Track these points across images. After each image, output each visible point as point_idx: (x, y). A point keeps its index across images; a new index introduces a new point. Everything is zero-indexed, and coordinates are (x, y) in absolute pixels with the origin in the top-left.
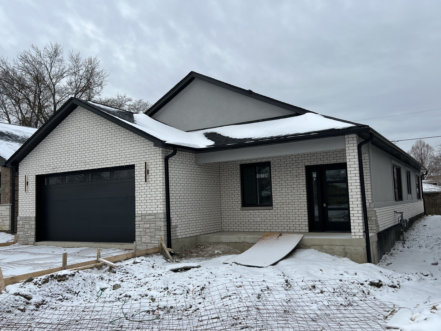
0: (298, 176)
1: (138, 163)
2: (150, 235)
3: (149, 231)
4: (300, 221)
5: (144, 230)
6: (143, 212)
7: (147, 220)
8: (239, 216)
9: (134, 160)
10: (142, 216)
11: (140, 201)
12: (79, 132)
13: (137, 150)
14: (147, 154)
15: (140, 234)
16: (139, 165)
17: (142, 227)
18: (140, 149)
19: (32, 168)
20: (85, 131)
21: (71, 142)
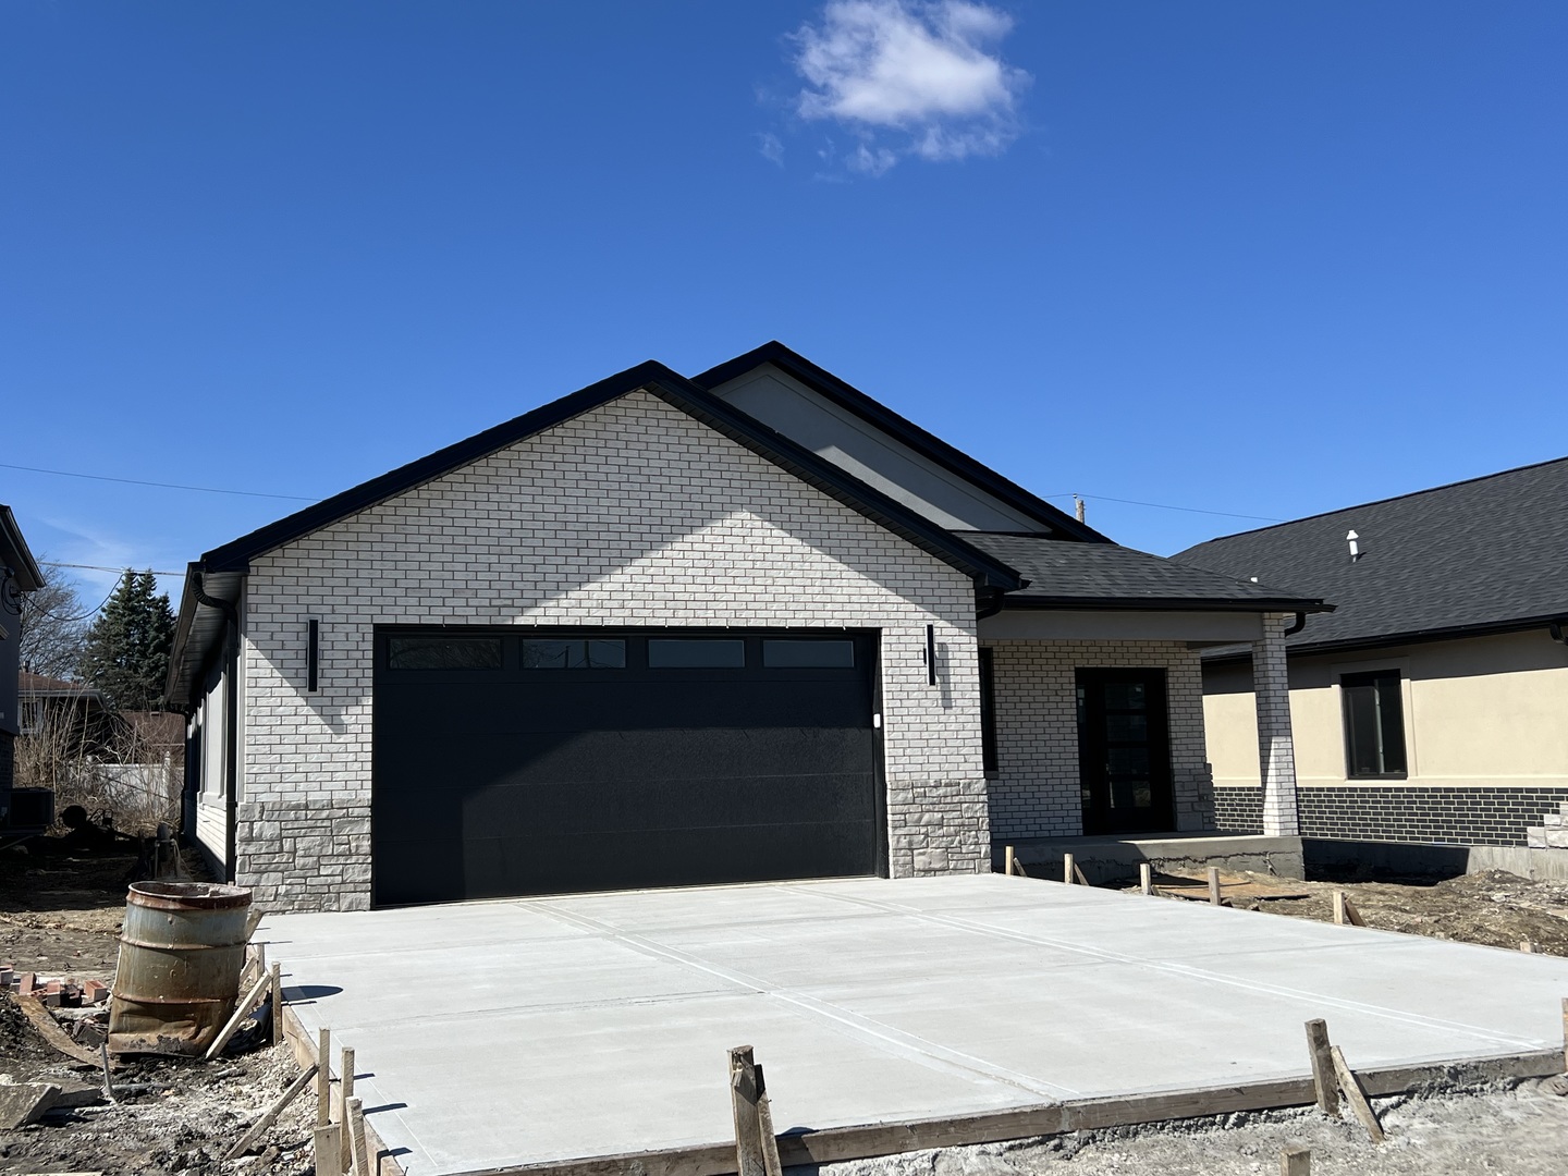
0: (1059, 693)
1: (894, 623)
3: (938, 832)
4: (1065, 807)
5: (923, 830)
6: (916, 776)
7: (933, 800)
9: (880, 615)
10: (912, 789)
11: (906, 743)
12: (637, 487)
13: (889, 583)
14: (927, 600)
15: (910, 843)
16: (902, 631)
17: (916, 822)
18: (900, 584)
19: (353, 591)
20: (667, 488)
21: (594, 518)
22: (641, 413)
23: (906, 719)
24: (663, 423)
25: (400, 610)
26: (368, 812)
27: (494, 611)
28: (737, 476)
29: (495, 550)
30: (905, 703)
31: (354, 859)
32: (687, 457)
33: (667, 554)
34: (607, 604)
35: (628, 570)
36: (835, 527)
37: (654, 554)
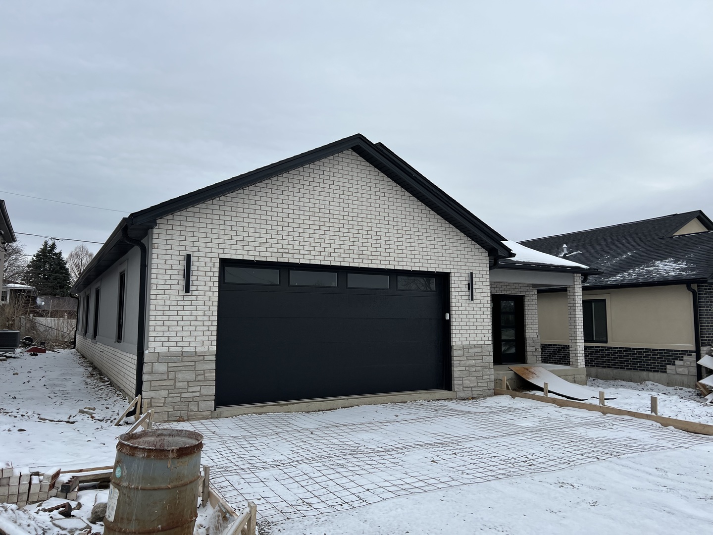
1: (456, 271)
2: (476, 375)
3: (473, 369)
5: (467, 368)
6: (464, 343)
7: (471, 354)
9: (450, 267)
10: (463, 349)
12: (347, 197)
15: (462, 374)
16: (459, 275)
17: (464, 364)
19: (209, 240)
20: (361, 199)
21: (327, 211)
22: (350, 161)
23: (461, 316)
24: (359, 167)
25: (233, 252)
26: (214, 358)
27: (280, 255)
28: (391, 195)
29: (280, 223)
30: (461, 309)
34: (333, 255)
36: (432, 224)
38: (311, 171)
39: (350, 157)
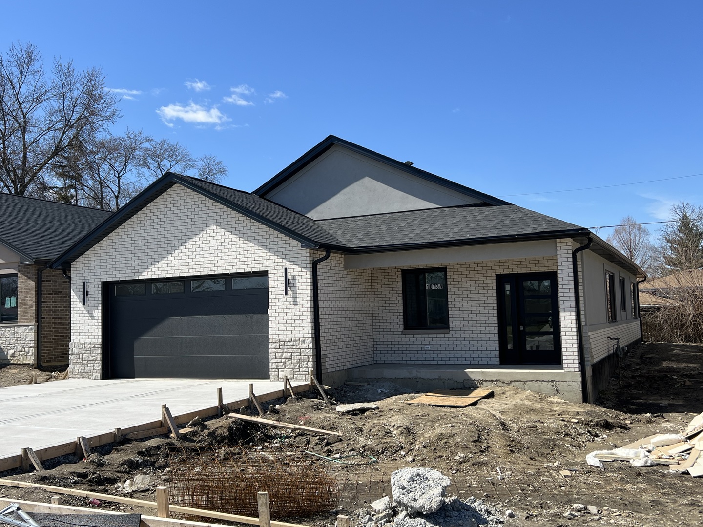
0: (485, 288)
1: (273, 268)
3: (290, 362)
4: (488, 349)
5: (283, 360)
6: (281, 336)
7: (288, 347)
8: (400, 343)
9: (267, 265)
10: (279, 341)
11: (277, 322)
12: (176, 221)
13: (271, 250)
14: (287, 256)
15: (277, 366)
16: (276, 271)
17: (280, 357)
18: (276, 250)
19: (96, 271)
20: (187, 220)
21: (163, 236)
22: (178, 192)
23: (277, 311)
24: (186, 194)
25: (107, 276)
26: (99, 346)
27: (133, 274)
28: (211, 211)
29: (133, 252)
30: (277, 304)
31: (96, 363)
32: (194, 206)
33: (187, 247)
34: (167, 269)
35: (174, 255)
36: (249, 228)
37: (182, 248)
38: (151, 208)
39: (179, 188)
